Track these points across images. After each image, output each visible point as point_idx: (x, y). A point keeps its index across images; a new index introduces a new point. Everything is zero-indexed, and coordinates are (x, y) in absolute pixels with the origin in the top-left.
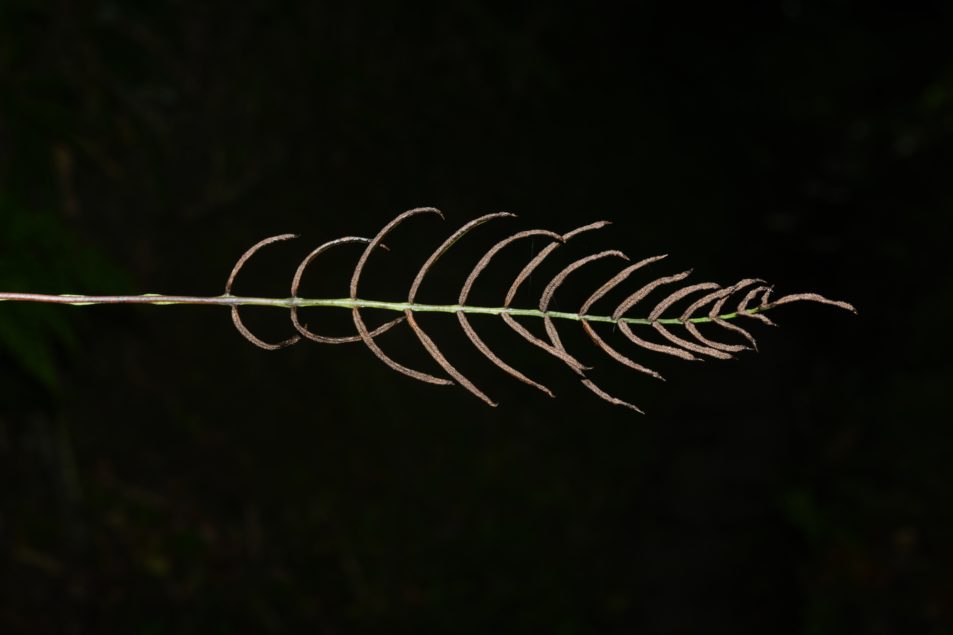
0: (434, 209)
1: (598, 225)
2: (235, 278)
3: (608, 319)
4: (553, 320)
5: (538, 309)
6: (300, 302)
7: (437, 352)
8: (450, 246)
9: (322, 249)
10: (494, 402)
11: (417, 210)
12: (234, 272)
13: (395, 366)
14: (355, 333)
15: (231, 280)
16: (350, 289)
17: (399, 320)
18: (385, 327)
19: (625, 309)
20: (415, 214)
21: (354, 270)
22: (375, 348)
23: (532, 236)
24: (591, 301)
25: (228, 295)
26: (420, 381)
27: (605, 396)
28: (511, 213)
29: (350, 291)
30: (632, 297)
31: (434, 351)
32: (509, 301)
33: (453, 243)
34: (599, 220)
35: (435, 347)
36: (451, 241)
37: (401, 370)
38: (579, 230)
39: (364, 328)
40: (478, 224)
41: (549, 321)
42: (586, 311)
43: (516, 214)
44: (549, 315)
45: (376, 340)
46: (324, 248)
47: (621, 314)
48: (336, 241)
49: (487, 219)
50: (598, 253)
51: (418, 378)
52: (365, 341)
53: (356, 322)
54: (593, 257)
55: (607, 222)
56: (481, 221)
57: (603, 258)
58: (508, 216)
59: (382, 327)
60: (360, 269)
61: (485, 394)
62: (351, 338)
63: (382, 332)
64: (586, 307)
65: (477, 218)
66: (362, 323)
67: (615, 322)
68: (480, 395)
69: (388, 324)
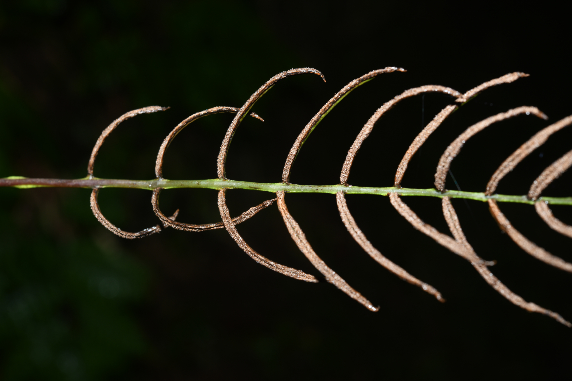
0: (313, 70)
1: (510, 78)
2: (97, 157)
3: (523, 199)
4: (455, 202)
5: (433, 186)
6: (163, 183)
7: (305, 241)
8: (328, 111)
9: (187, 122)
10: (374, 305)
11: (291, 71)
12: (95, 150)
13: (259, 259)
14: (218, 219)
15: (92, 160)
16: (217, 167)
17: (268, 203)
18: (251, 212)
19: (544, 185)
20: (289, 77)
21: (220, 144)
22: (237, 237)
23: (421, 94)
24: (498, 176)
25: (91, 177)
26: (288, 277)
27: (516, 299)
28: (399, 67)
29: (217, 170)
30: (551, 168)
31: (301, 241)
32: (400, 179)
33: (331, 109)
34: (511, 71)
35: (302, 236)
36: (328, 106)
37: (266, 265)
38: (485, 85)
39: (227, 212)
40: (360, 84)
41: (449, 202)
42: (493, 189)
43: (405, 69)
44: (449, 195)
45: (240, 228)
46: (189, 121)
47: (539, 190)
48: (202, 113)
49: (370, 77)
50: (505, 111)
51: (286, 273)
52: (227, 229)
53: (219, 206)
54: (500, 117)
55: (522, 74)
56: (363, 80)
57: (513, 118)
58: (396, 71)
59: (247, 212)
60: (226, 144)
61: (363, 294)
62: (212, 225)
63: (248, 217)
64: (493, 184)
65: (359, 77)
66: (225, 207)
67: (532, 203)
68: (355, 295)
69: (254, 208)
